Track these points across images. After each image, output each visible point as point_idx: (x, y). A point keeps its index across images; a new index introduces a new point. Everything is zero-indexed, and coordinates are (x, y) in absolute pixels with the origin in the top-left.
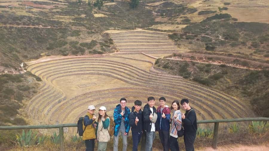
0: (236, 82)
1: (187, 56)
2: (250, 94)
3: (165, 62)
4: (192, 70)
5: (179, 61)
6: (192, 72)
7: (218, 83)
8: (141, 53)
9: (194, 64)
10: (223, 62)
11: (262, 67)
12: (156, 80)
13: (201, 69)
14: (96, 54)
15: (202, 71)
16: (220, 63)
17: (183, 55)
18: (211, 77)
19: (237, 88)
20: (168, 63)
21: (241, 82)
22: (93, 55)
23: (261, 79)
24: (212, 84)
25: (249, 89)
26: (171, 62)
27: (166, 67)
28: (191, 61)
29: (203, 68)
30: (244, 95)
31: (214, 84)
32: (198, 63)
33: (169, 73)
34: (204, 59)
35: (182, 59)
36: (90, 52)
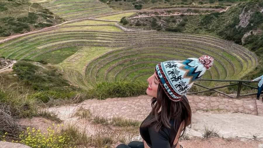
0: (198, 25)
1: (151, 12)
2: (212, 31)
3: (135, 21)
4: (160, 23)
5: (147, 17)
6: (162, 25)
7: (186, 28)
8: (88, 19)
9: (160, 18)
10: (180, 13)
11: (209, 11)
12: (136, 37)
13: (168, 21)
14: (45, 27)
15: (170, 22)
16: (178, 14)
17: (147, 12)
18: (179, 25)
19: (201, 29)
20: (138, 21)
21: (202, 24)
22: (41, 29)
23: (214, 19)
24: (183, 30)
25: (209, 27)
26: (141, 20)
27: (138, 25)
28: (157, 16)
29: (169, 20)
30: (209, 32)
31: (184, 29)
32: (163, 17)
33: (144, 29)
34: (165, 13)
35: (148, 15)
36: (36, 27)
